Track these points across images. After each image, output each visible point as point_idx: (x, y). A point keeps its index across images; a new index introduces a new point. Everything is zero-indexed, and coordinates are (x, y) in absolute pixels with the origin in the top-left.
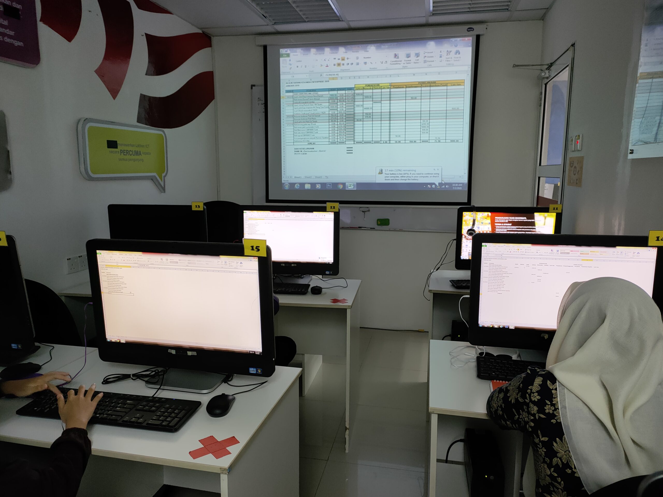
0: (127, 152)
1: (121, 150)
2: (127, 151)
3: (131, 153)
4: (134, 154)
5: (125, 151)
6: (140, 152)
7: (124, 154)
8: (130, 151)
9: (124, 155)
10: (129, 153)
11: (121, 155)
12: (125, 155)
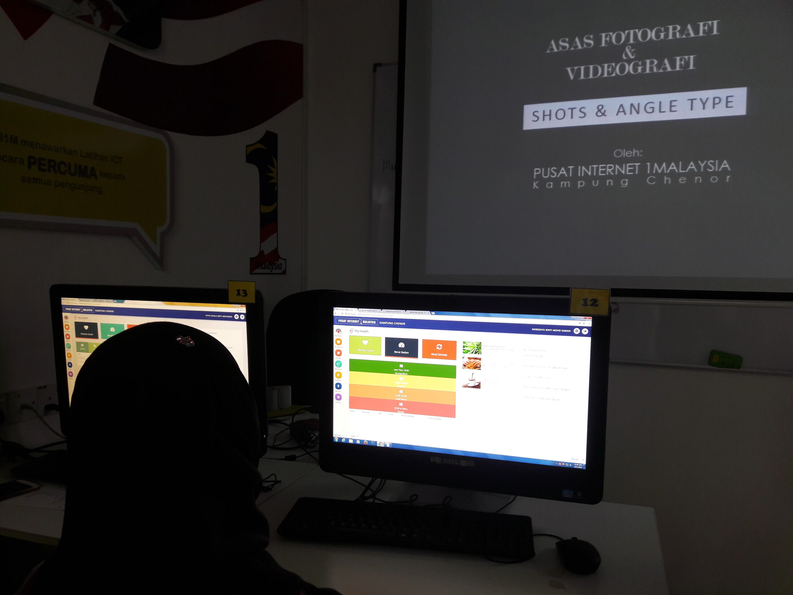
0: (52, 163)
1: (30, 157)
2: (50, 161)
3: (63, 168)
4: (73, 171)
5: (42, 162)
6: (93, 169)
7: (42, 167)
8: (62, 163)
9: (40, 169)
10: (57, 168)
11: (29, 167)
12: (44, 170)
